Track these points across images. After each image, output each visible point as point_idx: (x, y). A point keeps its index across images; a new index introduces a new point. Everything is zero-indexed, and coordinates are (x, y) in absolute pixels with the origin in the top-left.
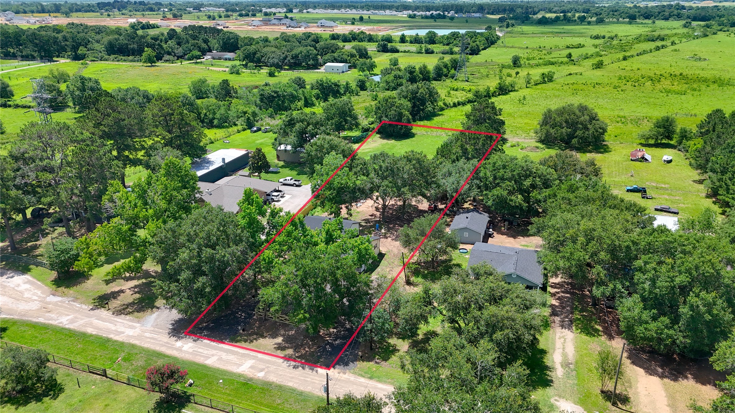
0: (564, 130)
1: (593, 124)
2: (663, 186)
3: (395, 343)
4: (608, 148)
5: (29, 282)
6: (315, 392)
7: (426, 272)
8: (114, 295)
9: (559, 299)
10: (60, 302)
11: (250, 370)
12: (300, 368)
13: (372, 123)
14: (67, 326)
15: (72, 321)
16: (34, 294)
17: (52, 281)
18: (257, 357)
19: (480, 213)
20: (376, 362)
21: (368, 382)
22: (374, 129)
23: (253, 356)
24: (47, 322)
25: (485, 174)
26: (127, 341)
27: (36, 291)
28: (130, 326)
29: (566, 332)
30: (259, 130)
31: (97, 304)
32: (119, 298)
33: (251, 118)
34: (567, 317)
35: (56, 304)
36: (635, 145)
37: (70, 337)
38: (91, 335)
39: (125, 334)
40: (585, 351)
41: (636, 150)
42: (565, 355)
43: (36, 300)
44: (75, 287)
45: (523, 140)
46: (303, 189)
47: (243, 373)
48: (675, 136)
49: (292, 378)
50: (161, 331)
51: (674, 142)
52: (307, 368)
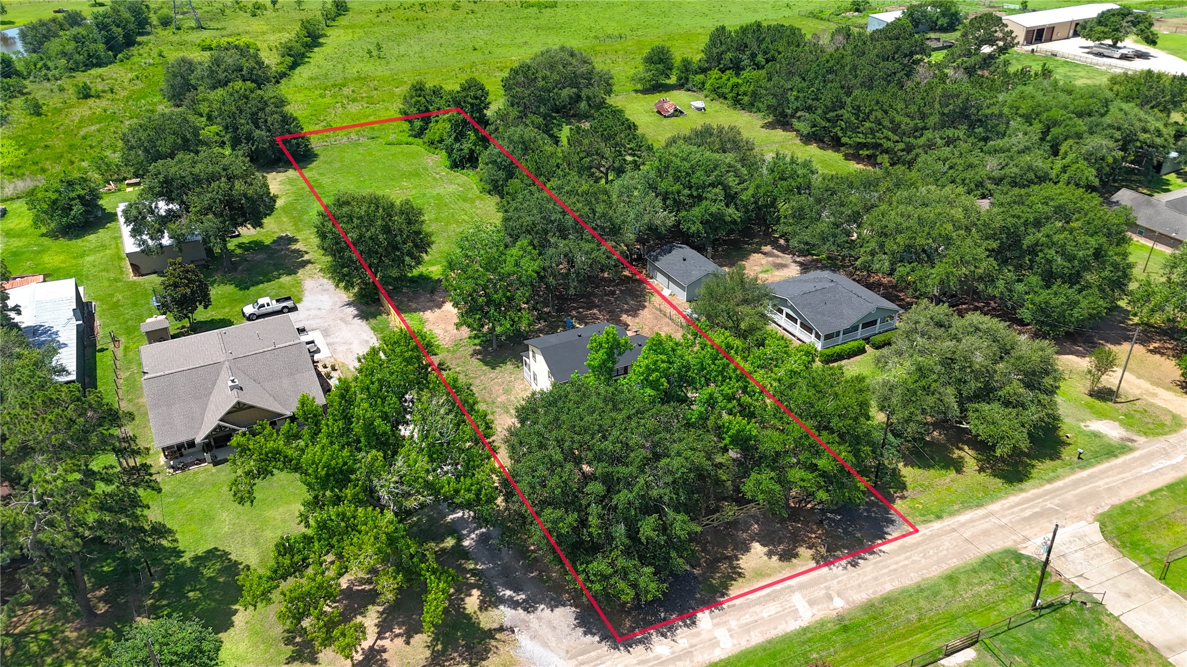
11: (816, 607)
12: (860, 561)
18: (790, 587)
20: (902, 497)
21: (945, 524)
46: (313, 312)
47: (817, 618)
48: (675, 71)
49: (876, 579)
50: (593, 654)
51: (673, 80)
52: (867, 556)
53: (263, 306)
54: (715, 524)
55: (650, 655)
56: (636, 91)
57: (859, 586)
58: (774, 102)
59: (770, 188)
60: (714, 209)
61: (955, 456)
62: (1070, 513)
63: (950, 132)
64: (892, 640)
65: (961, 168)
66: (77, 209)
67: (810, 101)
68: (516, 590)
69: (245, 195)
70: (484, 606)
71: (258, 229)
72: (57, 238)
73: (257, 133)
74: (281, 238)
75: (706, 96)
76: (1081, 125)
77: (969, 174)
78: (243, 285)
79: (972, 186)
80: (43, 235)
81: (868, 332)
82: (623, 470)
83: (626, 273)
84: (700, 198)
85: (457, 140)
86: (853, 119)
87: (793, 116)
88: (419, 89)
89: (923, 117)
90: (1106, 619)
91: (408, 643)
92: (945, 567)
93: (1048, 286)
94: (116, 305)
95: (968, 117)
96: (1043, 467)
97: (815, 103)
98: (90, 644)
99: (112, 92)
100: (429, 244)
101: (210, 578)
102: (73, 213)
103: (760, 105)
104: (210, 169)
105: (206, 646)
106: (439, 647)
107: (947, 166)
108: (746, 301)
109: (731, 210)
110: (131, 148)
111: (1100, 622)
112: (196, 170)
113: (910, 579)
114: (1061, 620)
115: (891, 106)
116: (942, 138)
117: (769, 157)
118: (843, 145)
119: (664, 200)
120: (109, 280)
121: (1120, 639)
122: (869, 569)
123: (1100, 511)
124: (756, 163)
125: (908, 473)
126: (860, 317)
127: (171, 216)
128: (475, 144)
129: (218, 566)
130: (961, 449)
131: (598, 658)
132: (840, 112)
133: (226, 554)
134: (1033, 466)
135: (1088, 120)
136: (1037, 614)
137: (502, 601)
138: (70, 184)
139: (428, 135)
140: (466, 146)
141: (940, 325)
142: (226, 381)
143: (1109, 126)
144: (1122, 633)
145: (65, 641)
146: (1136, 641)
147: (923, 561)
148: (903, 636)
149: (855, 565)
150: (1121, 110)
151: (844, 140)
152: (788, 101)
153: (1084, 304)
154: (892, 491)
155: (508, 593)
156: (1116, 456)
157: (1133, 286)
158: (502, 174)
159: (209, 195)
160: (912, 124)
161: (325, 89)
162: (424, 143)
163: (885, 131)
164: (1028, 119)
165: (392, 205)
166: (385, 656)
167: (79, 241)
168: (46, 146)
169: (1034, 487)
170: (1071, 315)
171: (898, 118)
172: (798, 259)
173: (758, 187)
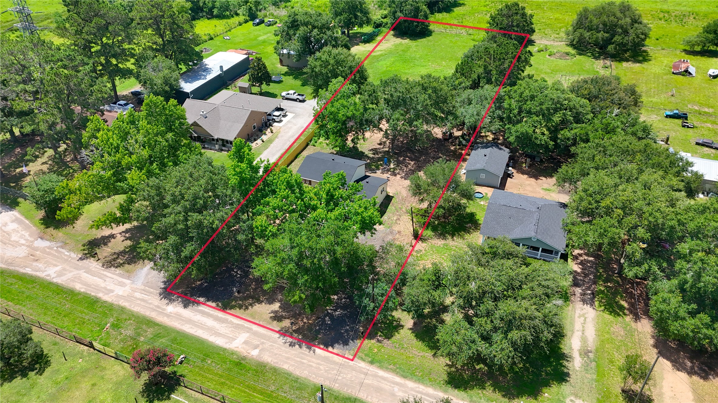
0: (600, 35)
1: (634, 29)
2: (707, 110)
3: (400, 316)
4: (647, 55)
5: (16, 220)
6: (311, 379)
7: (436, 222)
8: (105, 241)
9: (581, 263)
10: (49, 248)
11: (244, 346)
12: (297, 346)
13: (385, 17)
14: (55, 280)
15: (60, 274)
16: (22, 236)
17: (41, 220)
18: (251, 329)
19: (500, 149)
20: (378, 341)
21: (368, 368)
22: (387, 24)
23: (247, 328)
24: (34, 273)
25: (510, 105)
26: (116, 303)
27: (23, 232)
28: (120, 282)
29: (588, 308)
30: (262, 22)
31: (86, 252)
32: (109, 244)
33: (254, 8)
34: (589, 288)
35: (43, 251)
36: (678, 52)
37: (58, 294)
38: (79, 293)
39: (115, 293)
40: (607, 336)
41: (680, 61)
42: (584, 339)
43: (23, 245)
44: (64, 228)
45: (552, 43)
46: (307, 106)
49: (289, 359)
50: (152, 290)
52: (305, 347)
91: (123, 241)
106: (128, 250)
122: (294, 352)
125: (405, 334)
126: (519, 237)
147: (323, 372)
149: (292, 345)
154: (380, 333)
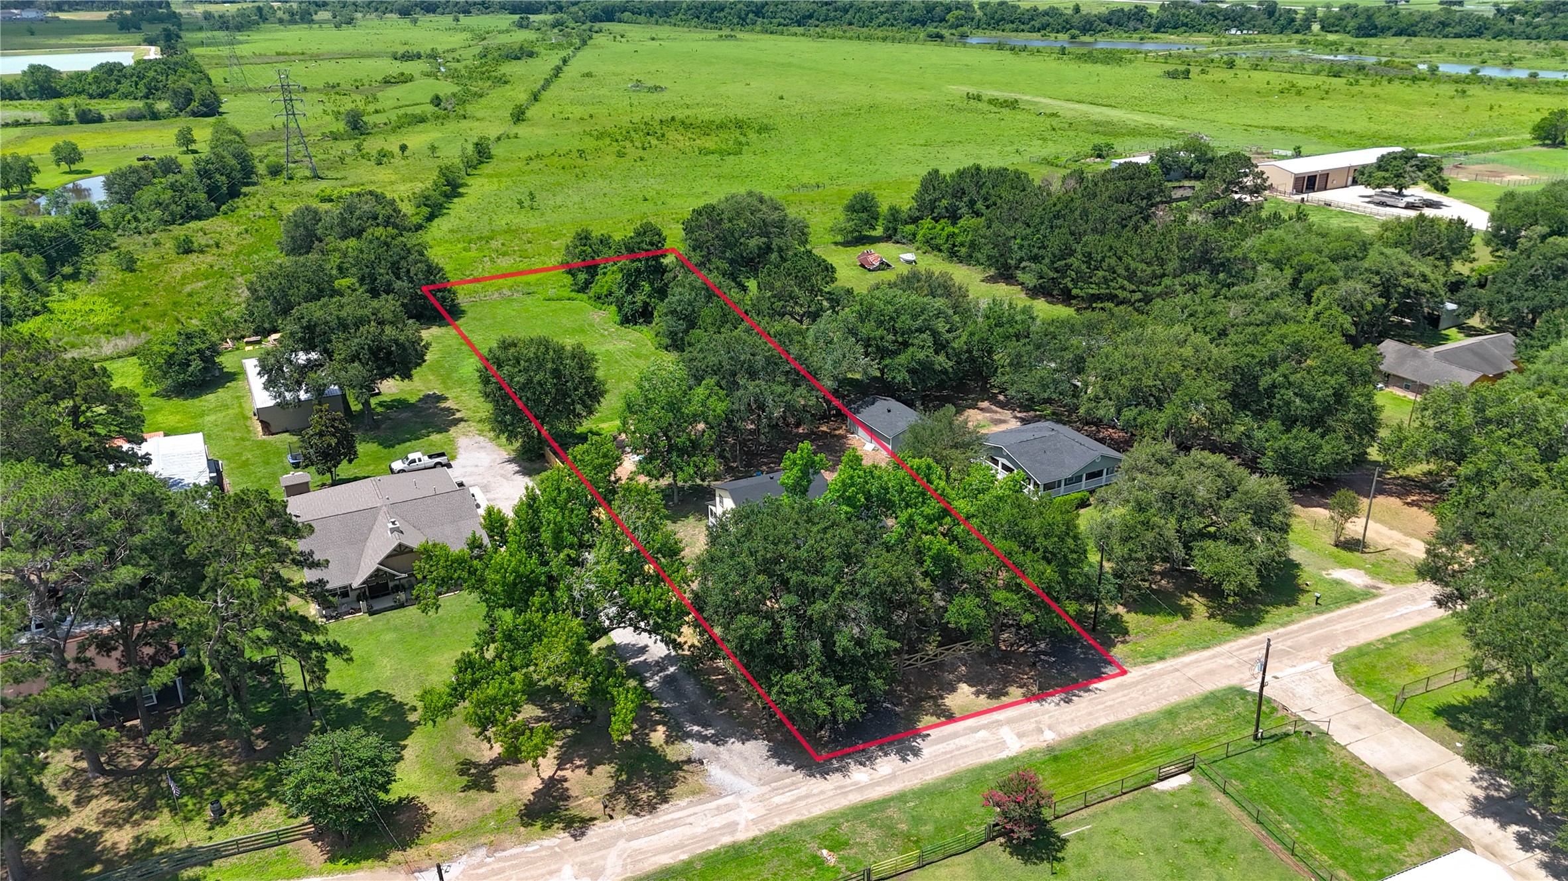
6: (1147, 711)
11: (1026, 739)
12: (1074, 698)
17: (335, 859)
18: (998, 721)
20: (1123, 642)
21: (1168, 664)
41: (856, 256)
46: (469, 469)
47: (1026, 749)
48: (880, 221)
49: (1090, 714)
50: (787, 781)
51: (879, 231)
52: (1082, 693)
53: (414, 461)
54: (919, 664)
55: (848, 781)
56: (836, 244)
57: (1072, 720)
58: (995, 252)
59: (985, 335)
60: (921, 355)
61: (1183, 603)
62: (1302, 654)
63: (1190, 278)
64: (1105, 769)
65: (1201, 315)
66: (196, 364)
67: (1035, 250)
68: (705, 725)
69: (396, 341)
70: (669, 740)
71: (406, 381)
72: (169, 398)
73: (398, 285)
74: (429, 396)
75: (918, 249)
76: (1337, 270)
77: (1210, 322)
78: (388, 443)
79: (1215, 334)
80: (153, 395)
81: (1093, 483)
82: (818, 581)
83: (824, 428)
84: (906, 345)
85: (628, 291)
86: (1084, 267)
87: (1017, 268)
88: (584, 238)
89: (1162, 263)
90: (1331, 748)
91: (590, 773)
92: (1164, 703)
93: (1288, 431)
94: (245, 464)
95: (1209, 261)
96: (1278, 613)
97: (1042, 252)
98: (251, 776)
99: (218, 247)
100: (602, 393)
101: (374, 718)
102: (190, 369)
103: (979, 255)
104: (360, 312)
105: (386, 757)
106: (624, 777)
107: (1186, 314)
108: (956, 446)
109: (941, 358)
110: (258, 299)
111: (1325, 751)
112: (343, 314)
113: (1127, 713)
114: (1283, 749)
115: (1126, 252)
116: (1181, 285)
117: (984, 304)
118: (1075, 298)
119: (867, 346)
120: (234, 439)
121: (1345, 765)
122: (1083, 705)
123: (1335, 652)
124: (970, 310)
125: (1132, 619)
126: (1083, 465)
127: (312, 366)
128: (649, 296)
129: (382, 707)
130: (1192, 597)
131: (793, 784)
132: (1069, 261)
133: (390, 696)
134: (1267, 612)
135: (1344, 263)
136: (1258, 744)
137: (690, 735)
138: (189, 337)
139: (594, 289)
140: (640, 298)
141: (1161, 461)
142: (384, 524)
143: (1366, 270)
144: (1347, 761)
145: (223, 774)
146: (1361, 767)
147: (1142, 698)
148: (1117, 766)
149: (1068, 701)
150: (1382, 254)
151: (1074, 292)
152: (1011, 250)
153: (1326, 448)
154: (1112, 636)
155: (696, 728)
156: (1358, 602)
157: (1383, 433)
158: (683, 325)
159: (356, 340)
160: (1149, 270)
161: (470, 243)
162: (590, 298)
163: (1120, 280)
164: (1278, 264)
165: (563, 348)
166: (566, 785)
167: (196, 401)
168: (146, 304)
169: (1266, 630)
170: (1313, 461)
171: (1133, 265)
172: (1019, 415)
173: (972, 334)
